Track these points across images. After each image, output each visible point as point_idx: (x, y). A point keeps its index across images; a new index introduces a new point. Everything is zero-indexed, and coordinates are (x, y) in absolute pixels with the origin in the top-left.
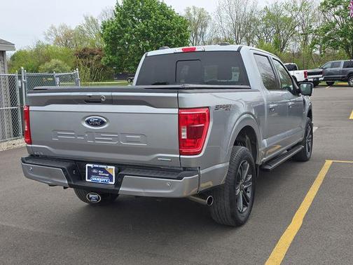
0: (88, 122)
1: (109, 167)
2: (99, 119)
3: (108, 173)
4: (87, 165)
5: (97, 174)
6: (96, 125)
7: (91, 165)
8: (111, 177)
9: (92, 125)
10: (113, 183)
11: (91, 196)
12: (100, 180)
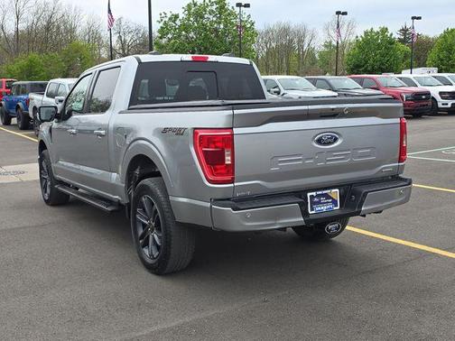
0: (319, 141)
1: (333, 190)
2: (332, 136)
3: (331, 198)
4: (309, 194)
5: (319, 203)
6: (329, 143)
7: (314, 194)
8: (334, 202)
9: (325, 144)
10: (338, 208)
11: (330, 227)
12: (324, 208)
